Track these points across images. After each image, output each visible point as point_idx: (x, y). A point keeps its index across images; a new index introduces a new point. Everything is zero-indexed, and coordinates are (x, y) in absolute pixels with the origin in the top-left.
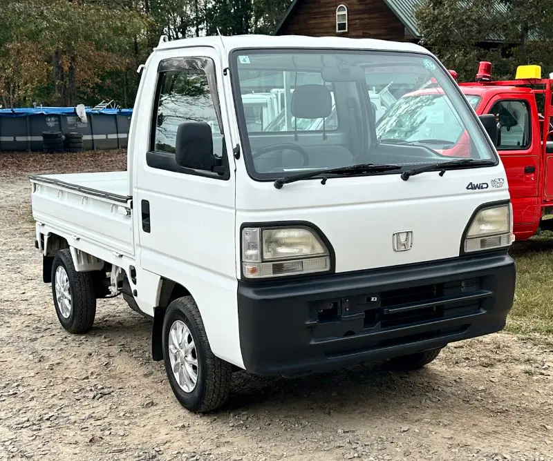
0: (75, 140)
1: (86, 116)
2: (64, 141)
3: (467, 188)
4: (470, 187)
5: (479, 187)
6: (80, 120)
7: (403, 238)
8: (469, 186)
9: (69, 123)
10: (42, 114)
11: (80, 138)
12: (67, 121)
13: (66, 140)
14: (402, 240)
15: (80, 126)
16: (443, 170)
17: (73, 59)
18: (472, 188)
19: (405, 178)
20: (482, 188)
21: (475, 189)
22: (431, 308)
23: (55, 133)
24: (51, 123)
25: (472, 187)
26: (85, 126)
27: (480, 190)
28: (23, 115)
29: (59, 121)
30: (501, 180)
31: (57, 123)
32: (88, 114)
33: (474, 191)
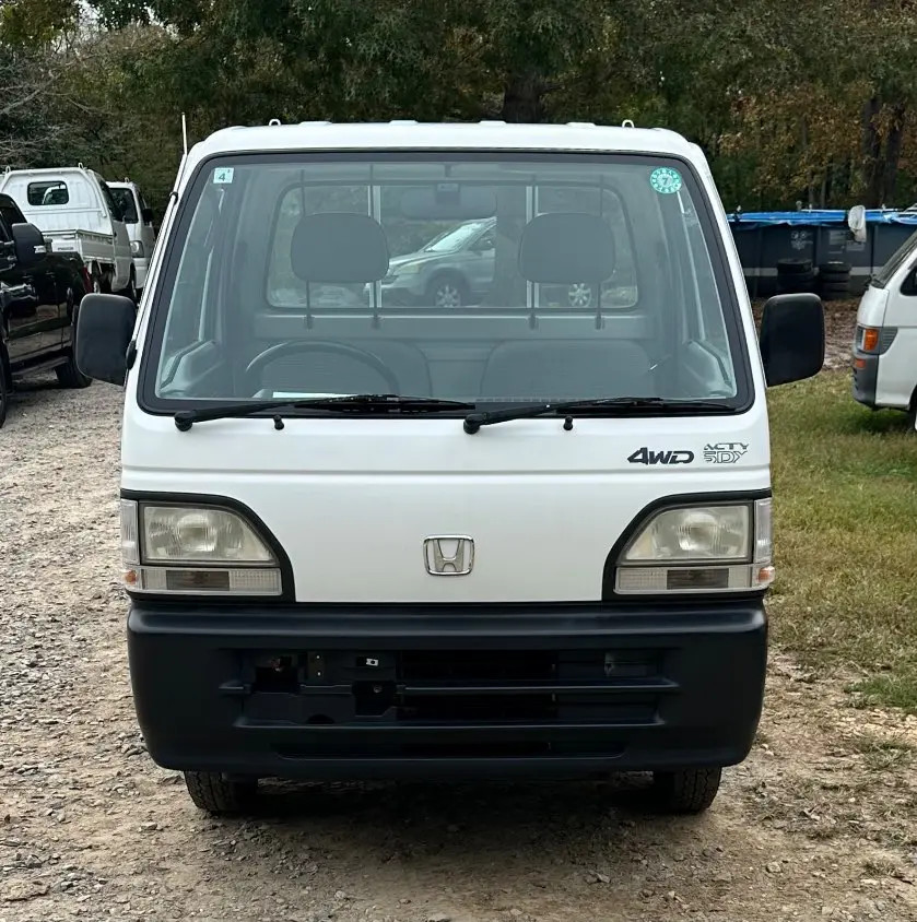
0: (837, 276)
1: (864, 231)
2: (816, 277)
3: (631, 459)
4: (640, 457)
5: (668, 458)
6: (852, 236)
7: (449, 551)
8: (637, 454)
9: (832, 243)
10: (786, 224)
11: (847, 272)
12: (828, 239)
13: (819, 274)
14: (448, 554)
15: (851, 248)
16: (569, 416)
17: (899, 114)
18: (644, 461)
19: (471, 428)
20: (674, 461)
21: (654, 461)
22: (546, 696)
23: (800, 262)
24: (799, 241)
25: (645, 457)
26: (861, 248)
27: (669, 466)
28: (753, 227)
29: (815, 239)
30: (737, 448)
31: (811, 242)
32: (869, 225)
33: (650, 466)
